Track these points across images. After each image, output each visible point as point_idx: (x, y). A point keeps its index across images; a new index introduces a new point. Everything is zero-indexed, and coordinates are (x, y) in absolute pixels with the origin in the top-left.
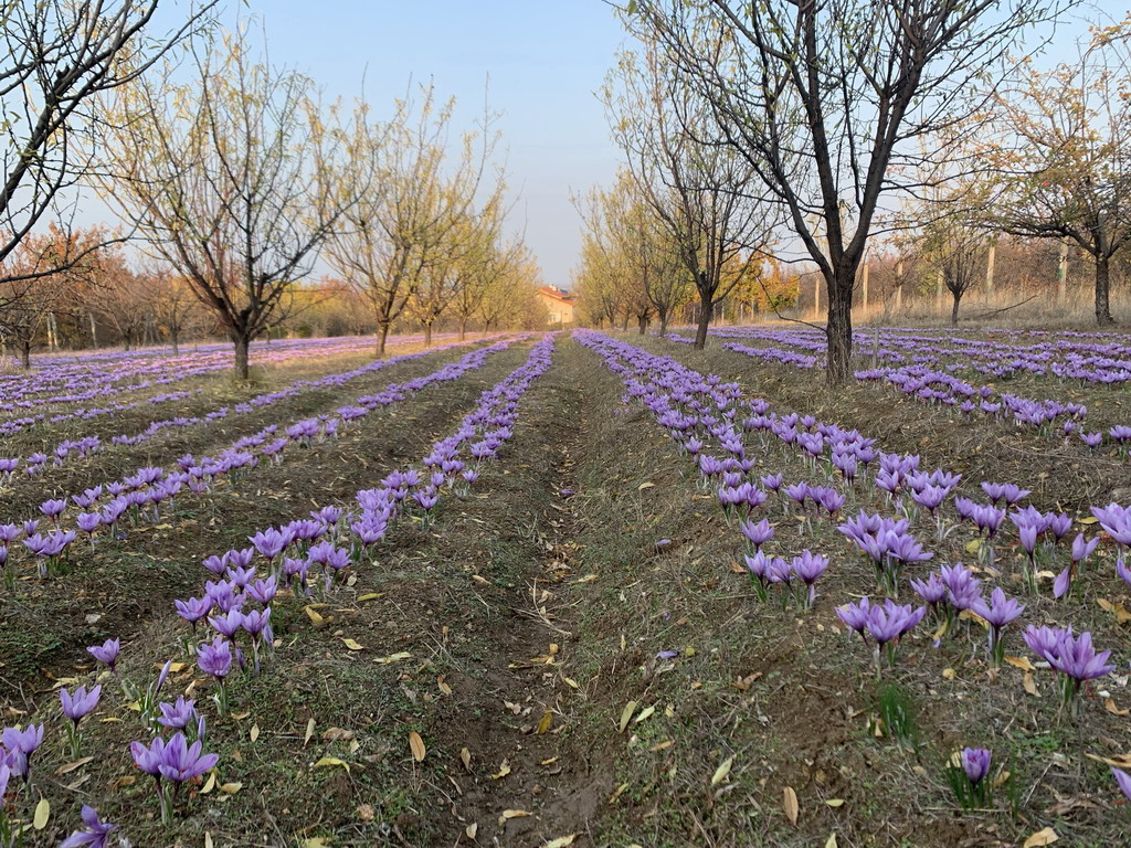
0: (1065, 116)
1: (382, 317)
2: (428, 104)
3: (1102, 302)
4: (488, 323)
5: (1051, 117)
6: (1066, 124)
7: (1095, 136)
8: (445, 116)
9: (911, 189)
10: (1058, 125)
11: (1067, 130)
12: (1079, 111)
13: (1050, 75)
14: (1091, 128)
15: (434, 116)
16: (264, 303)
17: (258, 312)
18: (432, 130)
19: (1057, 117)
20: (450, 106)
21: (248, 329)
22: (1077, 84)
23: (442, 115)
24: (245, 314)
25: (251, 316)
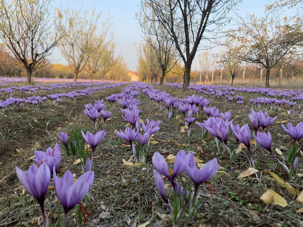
0: (262, 31)
1: (76, 71)
2: (93, 13)
3: (267, 81)
4: (111, 78)
5: (258, 31)
6: (262, 34)
7: (269, 37)
8: (98, 17)
9: (210, 39)
10: (260, 33)
11: (262, 35)
12: (265, 30)
13: (259, 20)
14: (268, 35)
15: (95, 17)
16: (37, 62)
17: (34, 64)
18: (94, 21)
19: (260, 32)
20: (100, 15)
21: (31, 69)
22: (265, 23)
23: (97, 17)
24: (31, 64)
25: (32, 65)
